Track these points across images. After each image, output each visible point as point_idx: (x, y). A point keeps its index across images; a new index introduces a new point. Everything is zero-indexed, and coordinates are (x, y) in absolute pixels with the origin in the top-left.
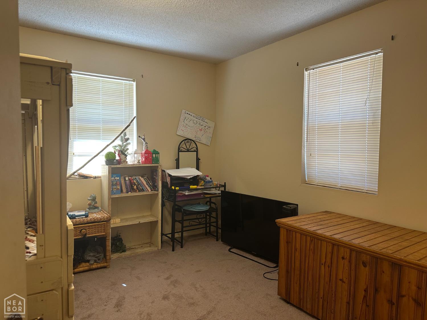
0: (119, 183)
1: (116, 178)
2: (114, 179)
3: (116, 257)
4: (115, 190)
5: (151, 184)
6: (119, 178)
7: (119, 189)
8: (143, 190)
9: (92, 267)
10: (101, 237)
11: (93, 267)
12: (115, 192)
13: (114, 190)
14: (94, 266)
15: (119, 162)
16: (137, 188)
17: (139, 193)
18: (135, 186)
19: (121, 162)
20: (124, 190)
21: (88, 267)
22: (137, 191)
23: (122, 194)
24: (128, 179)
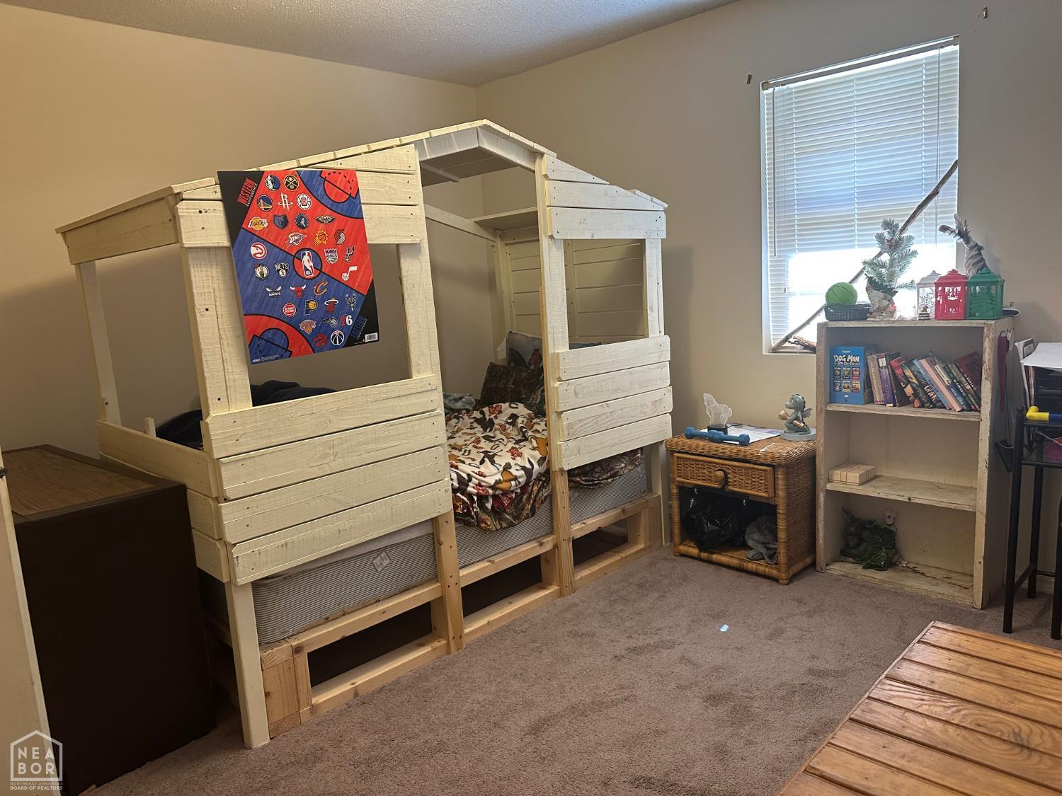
0: (857, 373)
1: (850, 358)
2: (845, 360)
3: (841, 573)
4: (848, 391)
5: (968, 387)
6: (857, 359)
7: (857, 389)
8: (938, 404)
9: (745, 564)
10: (759, 500)
11: (747, 566)
12: (846, 396)
13: (844, 390)
14: (751, 566)
15: (863, 313)
16: (916, 394)
17: (921, 410)
18: (909, 386)
19: (871, 313)
20: (878, 396)
21: (739, 562)
22: (917, 403)
23: (869, 406)
24: (885, 364)
